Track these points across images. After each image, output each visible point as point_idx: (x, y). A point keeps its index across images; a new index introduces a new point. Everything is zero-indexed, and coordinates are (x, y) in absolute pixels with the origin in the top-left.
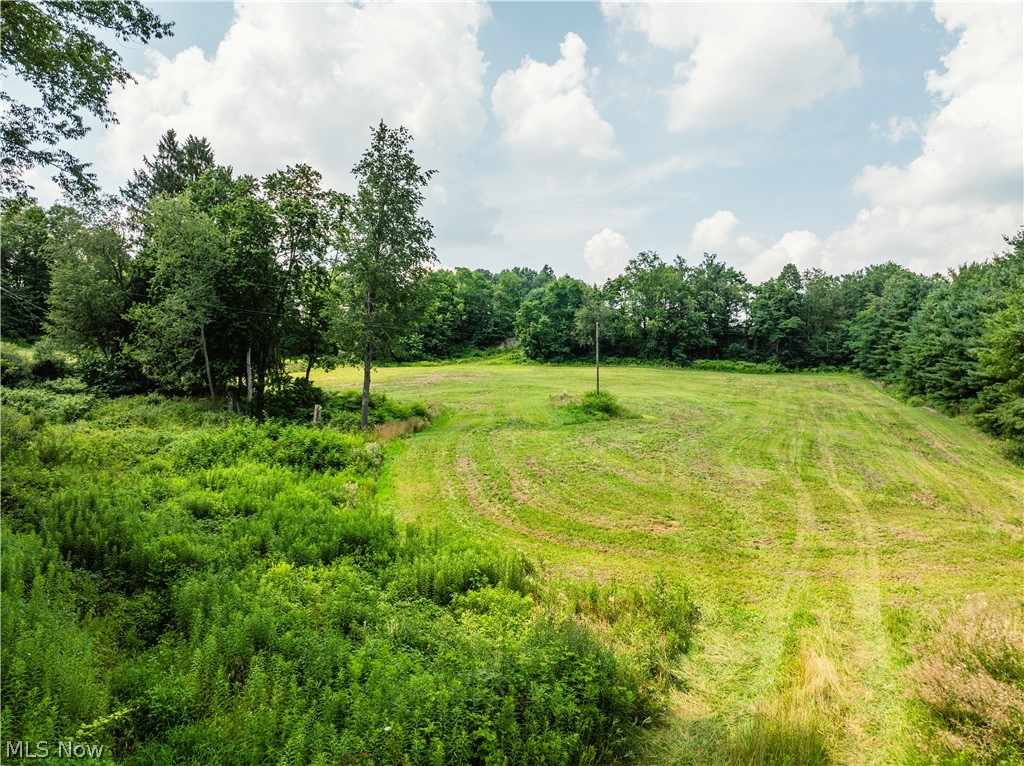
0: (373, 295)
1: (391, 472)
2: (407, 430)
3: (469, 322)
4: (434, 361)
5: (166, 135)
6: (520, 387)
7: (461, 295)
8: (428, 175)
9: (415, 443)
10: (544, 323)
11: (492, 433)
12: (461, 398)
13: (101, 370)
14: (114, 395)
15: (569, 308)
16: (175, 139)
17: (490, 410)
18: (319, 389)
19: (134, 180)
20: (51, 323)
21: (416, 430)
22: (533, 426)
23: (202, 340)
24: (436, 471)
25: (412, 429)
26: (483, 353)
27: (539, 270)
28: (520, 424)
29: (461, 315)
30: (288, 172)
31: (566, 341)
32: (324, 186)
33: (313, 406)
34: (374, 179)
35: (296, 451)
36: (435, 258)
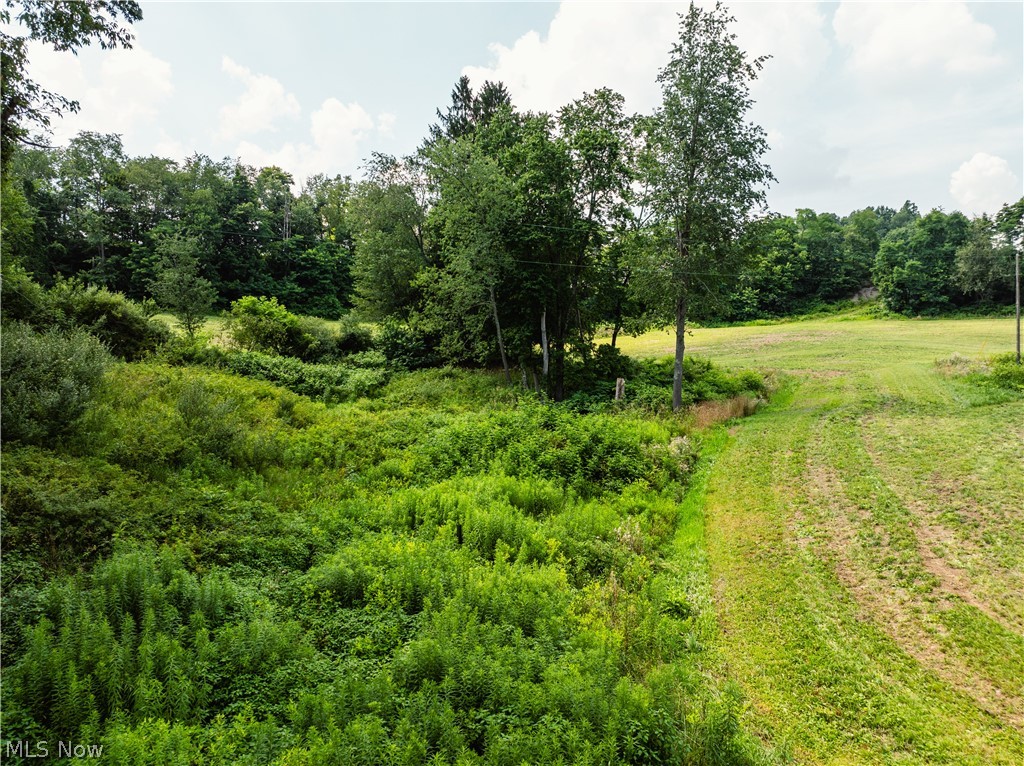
0: (686, 235)
1: (705, 487)
2: (734, 412)
3: (814, 272)
4: (772, 319)
5: (458, 82)
6: (884, 348)
7: (802, 242)
8: (758, 65)
9: (744, 434)
10: (911, 267)
11: (859, 421)
12: (807, 363)
13: (399, 341)
14: (412, 368)
15: (947, 246)
16: (469, 86)
17: (849, 381)
18: (626, 358)
19: (430, 137)
20: (358, 295)
21: (747, 412)
22: (922, 407)
23: (492, 304)
24: (775, 490)
25: (741, 412)
26: (831, 307)
27: (898, 207)
28: (898, 405)
29: (804, 264)
30: (585, 99)
31: (942, 288)
32: (628, 110)
33: (615, 380)
34: (685, 83)
35: (570, 451)
36: (770, 176)
